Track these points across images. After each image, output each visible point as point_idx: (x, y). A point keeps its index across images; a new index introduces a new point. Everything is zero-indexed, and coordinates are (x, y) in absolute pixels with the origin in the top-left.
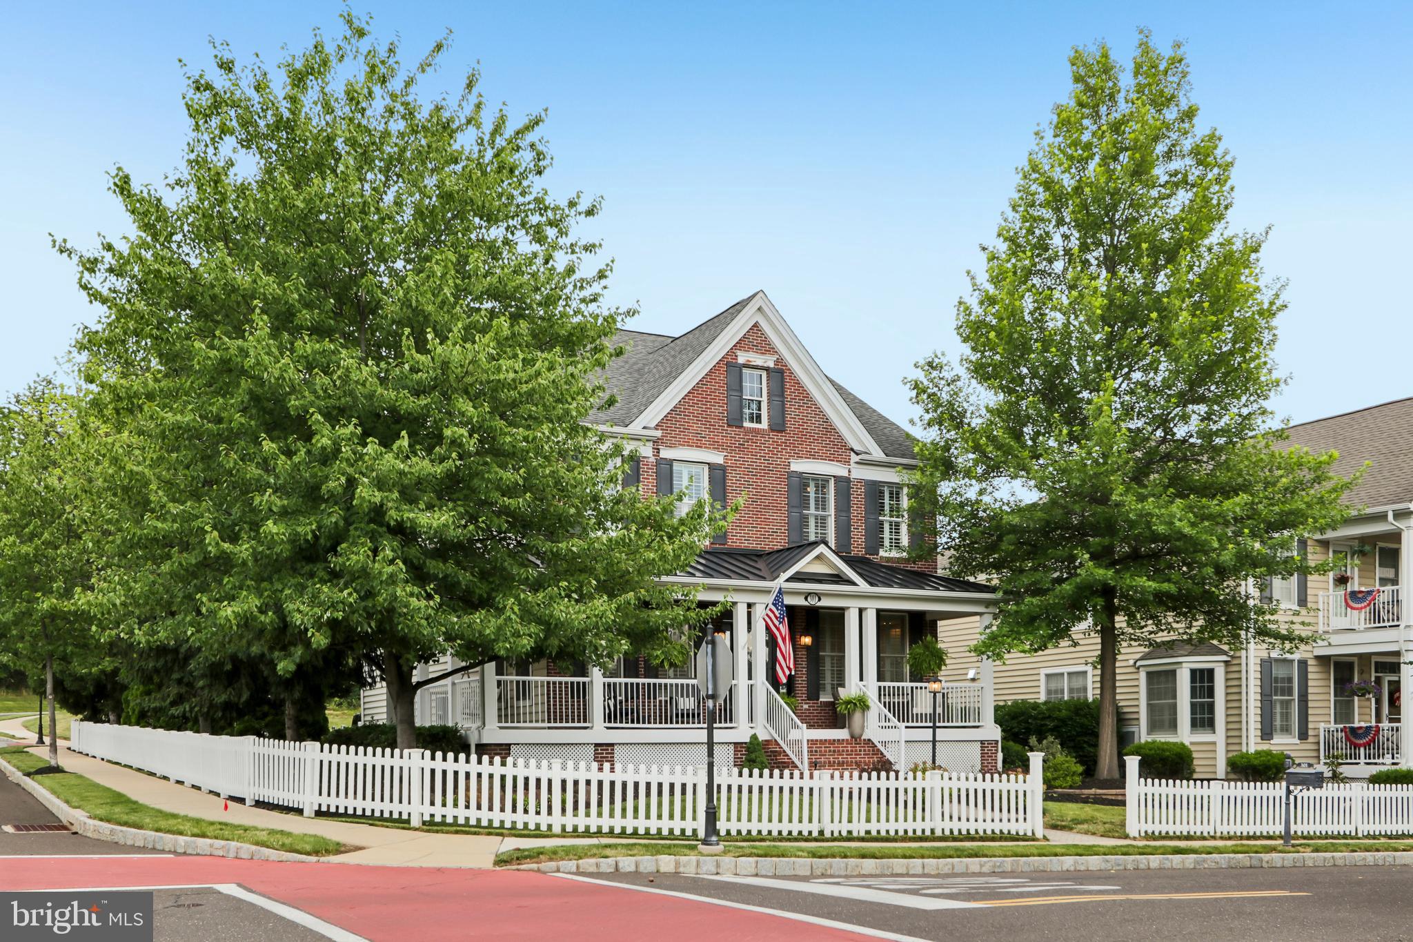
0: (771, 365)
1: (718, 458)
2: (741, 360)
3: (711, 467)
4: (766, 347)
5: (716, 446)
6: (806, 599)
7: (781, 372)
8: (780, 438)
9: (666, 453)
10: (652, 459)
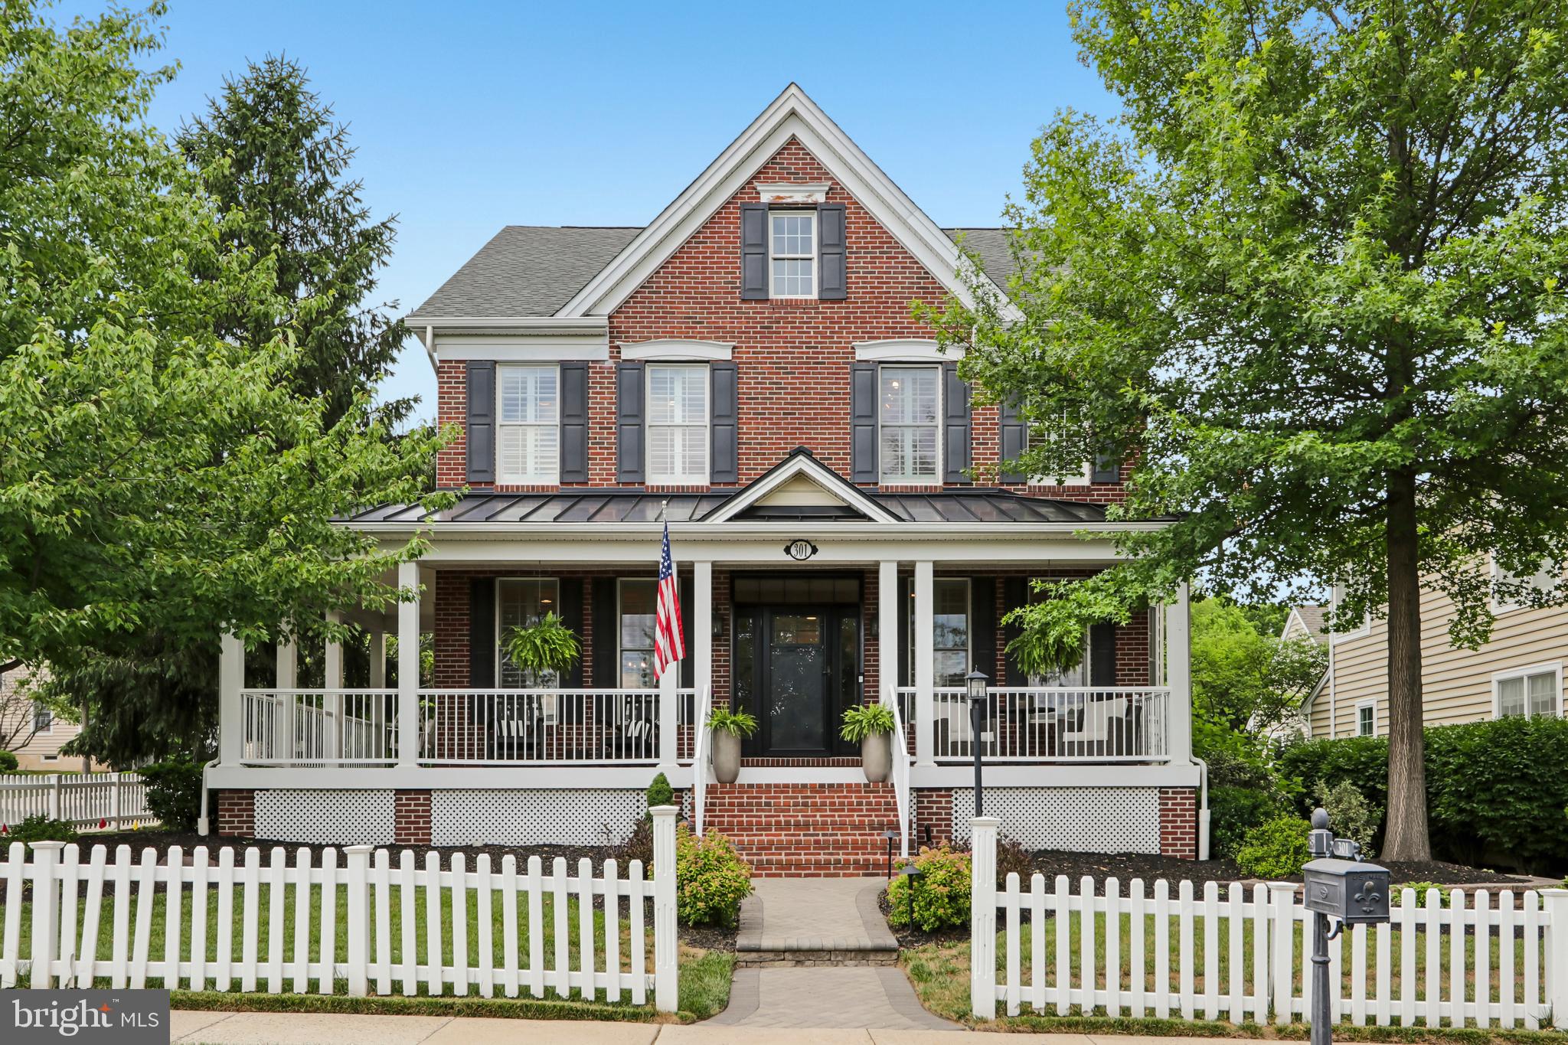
0: (821, 198)
1: (722, 352)
2: (766, 198)
3: (715, 366)
4: (811, 170)
5: (719, 334)
6: (788, 550)
7: (840, 209)
8: (841, 311)
9: (630, 352)
10: (610, 363)
